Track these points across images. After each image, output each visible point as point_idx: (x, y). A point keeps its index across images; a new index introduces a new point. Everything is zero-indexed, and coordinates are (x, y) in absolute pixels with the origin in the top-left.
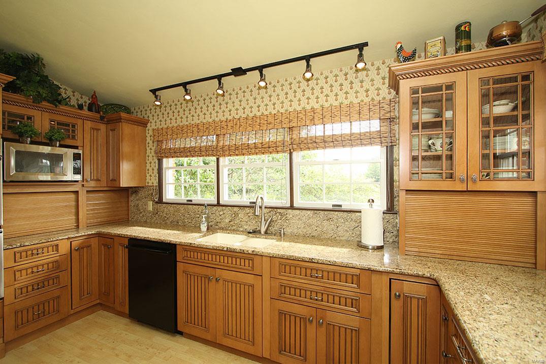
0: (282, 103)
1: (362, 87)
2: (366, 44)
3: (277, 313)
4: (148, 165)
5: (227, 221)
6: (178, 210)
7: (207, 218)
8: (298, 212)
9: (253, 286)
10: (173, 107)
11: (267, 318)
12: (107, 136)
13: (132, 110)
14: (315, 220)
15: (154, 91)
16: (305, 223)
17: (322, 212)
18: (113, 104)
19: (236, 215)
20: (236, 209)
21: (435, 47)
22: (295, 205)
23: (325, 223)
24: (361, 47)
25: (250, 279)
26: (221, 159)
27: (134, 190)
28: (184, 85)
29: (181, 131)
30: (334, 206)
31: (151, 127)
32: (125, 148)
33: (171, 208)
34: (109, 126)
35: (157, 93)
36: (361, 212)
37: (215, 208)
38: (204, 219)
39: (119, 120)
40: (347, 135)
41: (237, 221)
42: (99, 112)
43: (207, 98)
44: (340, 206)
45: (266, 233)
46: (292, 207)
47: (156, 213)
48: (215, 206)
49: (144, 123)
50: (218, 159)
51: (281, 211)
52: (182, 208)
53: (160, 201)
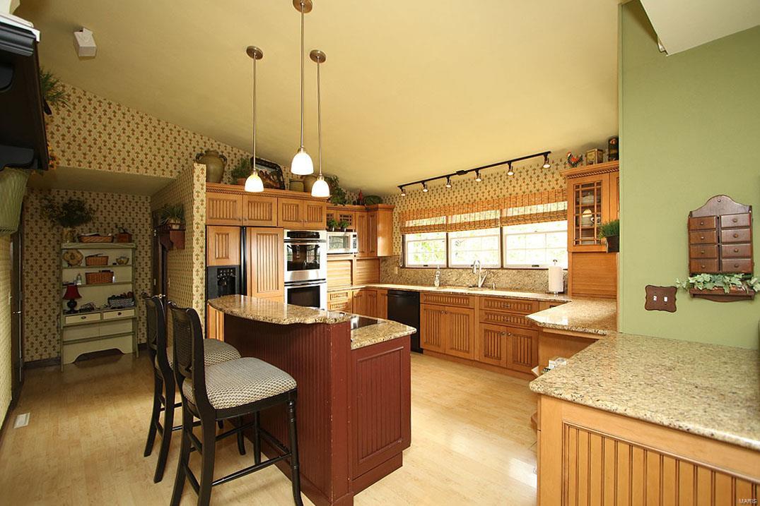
0: (495, 190)
1: (553, 177)
2: (549, 152)
3: (483, 331)
4: (394, 240)
5: (454, 279)
6: (418, 273)
7: (440, 278)
8: (506, 271)
9: (468, 315)
10: (413, 196)
11: (477, 336)
12: (368, 221)
13: (382, 198)
14: (519, 277)
15: (401, 187)
16: (511, 279)
17: (524, 271)
18: (369, 196)
19: (461, 274)
20: (460, 270)
21: (593, 156)
22: (504, 266)
23: (526, 279)
24: (546, 154)
25: (466, 311)
26: (450, 234)
27: (384, 259)
28: (423, 182)
29: (419, 214)
30: (533, 266)
31: (397, 211)
32: (380, 227)
33: (412, 272)
34: (369, 213)
35: (403, 188)
36: (547, 269)
37: (445, 270)
38: (437, 278)
39: (377, 209)
40: (541, 213)
41: (461, 279)
42: (364, 205)
43: (439, 188)
44: (538, 266)
45: (482, 286)
46: (502, 268)
47: (400, 275)
48: (445, 268)
49: (391, 209)
50: (447, 234)
51: (494, 271)
52: (420, 271)
53: (404, 267)
